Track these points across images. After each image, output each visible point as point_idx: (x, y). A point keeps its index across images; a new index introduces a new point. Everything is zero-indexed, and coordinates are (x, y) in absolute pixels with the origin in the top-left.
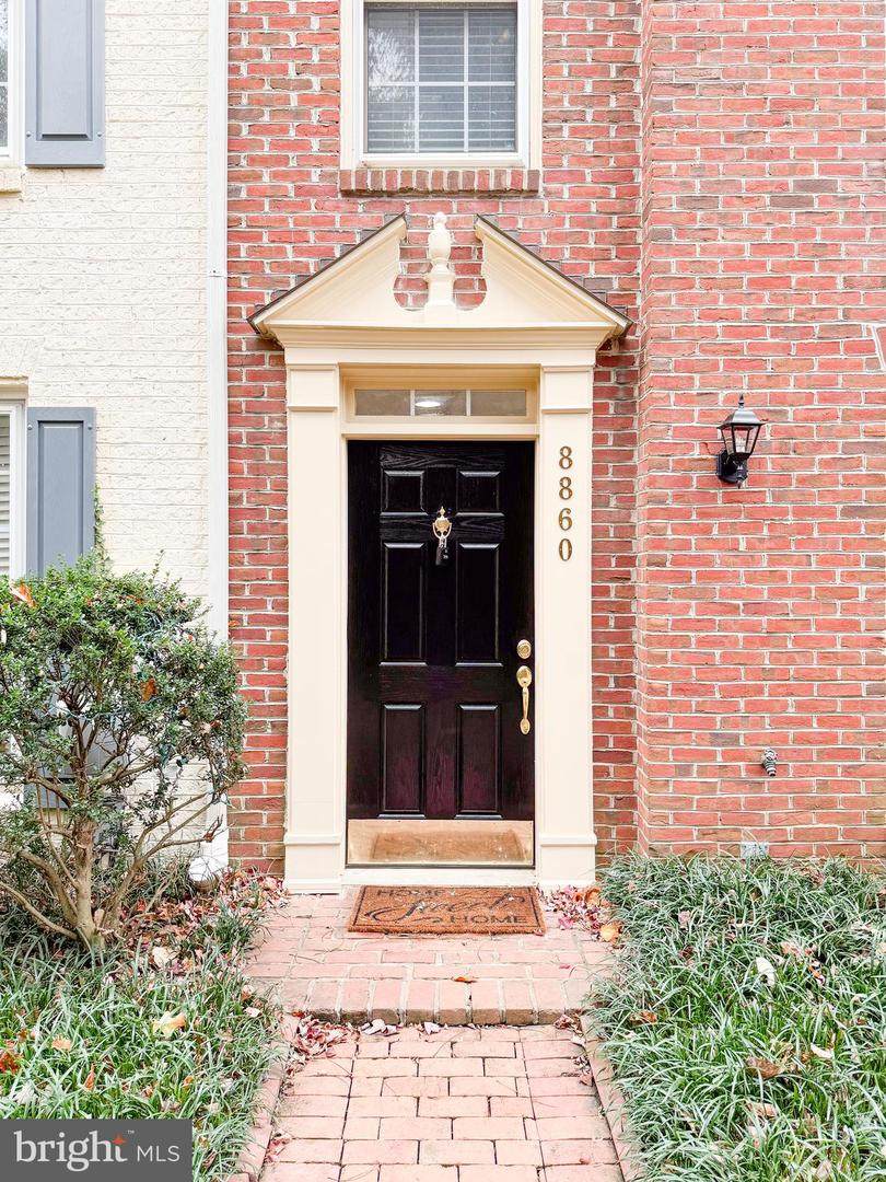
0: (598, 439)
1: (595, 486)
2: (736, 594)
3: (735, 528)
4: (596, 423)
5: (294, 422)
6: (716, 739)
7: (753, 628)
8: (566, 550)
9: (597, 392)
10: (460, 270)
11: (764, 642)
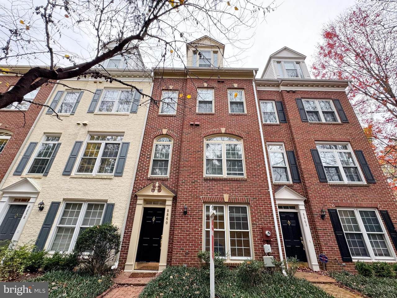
0: (172, 208)
1: (171, 214)
2: (185, 229)
3: (185, 220)
4: (172, 206)
5: (137, 205)
6: (181, 249)
7: (187, 233)
8: (167, 223)
10: (159, 188)
11: (188, 236)
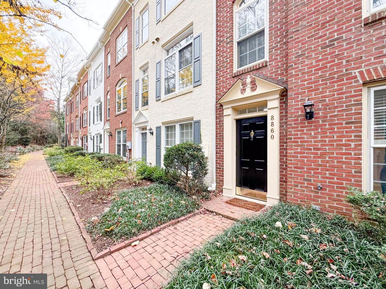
0: (281, 113)
1: (281, 123)
2: (311, 146)
3: (310, 130)
4: (281, 109)
5: (224, 117)
6: (305, 180)
7: (316, 154)
9: (281, 103)
10: (252, 85)
11: (319, 157)
